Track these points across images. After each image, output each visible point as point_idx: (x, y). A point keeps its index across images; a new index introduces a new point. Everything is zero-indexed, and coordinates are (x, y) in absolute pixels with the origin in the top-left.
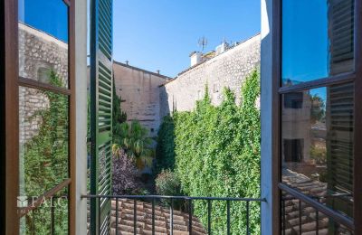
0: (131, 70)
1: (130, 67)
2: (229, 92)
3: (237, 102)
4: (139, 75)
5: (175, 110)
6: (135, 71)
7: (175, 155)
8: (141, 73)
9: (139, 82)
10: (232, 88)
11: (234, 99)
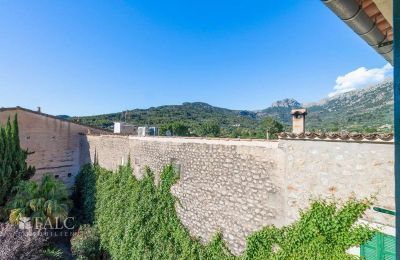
0: (44, 117)
1: (43, 114)
2: (149, 170)
3: (156, 183)
4: (55, 123)
5: (96, 164)
6: (49, 119)
7: (94, 208)
8: (58, 121)
9: (55, 130)
10: (152, 169)
11: (153, 179)
